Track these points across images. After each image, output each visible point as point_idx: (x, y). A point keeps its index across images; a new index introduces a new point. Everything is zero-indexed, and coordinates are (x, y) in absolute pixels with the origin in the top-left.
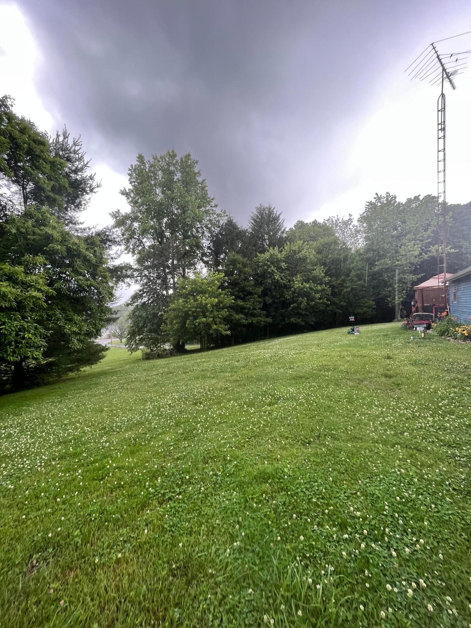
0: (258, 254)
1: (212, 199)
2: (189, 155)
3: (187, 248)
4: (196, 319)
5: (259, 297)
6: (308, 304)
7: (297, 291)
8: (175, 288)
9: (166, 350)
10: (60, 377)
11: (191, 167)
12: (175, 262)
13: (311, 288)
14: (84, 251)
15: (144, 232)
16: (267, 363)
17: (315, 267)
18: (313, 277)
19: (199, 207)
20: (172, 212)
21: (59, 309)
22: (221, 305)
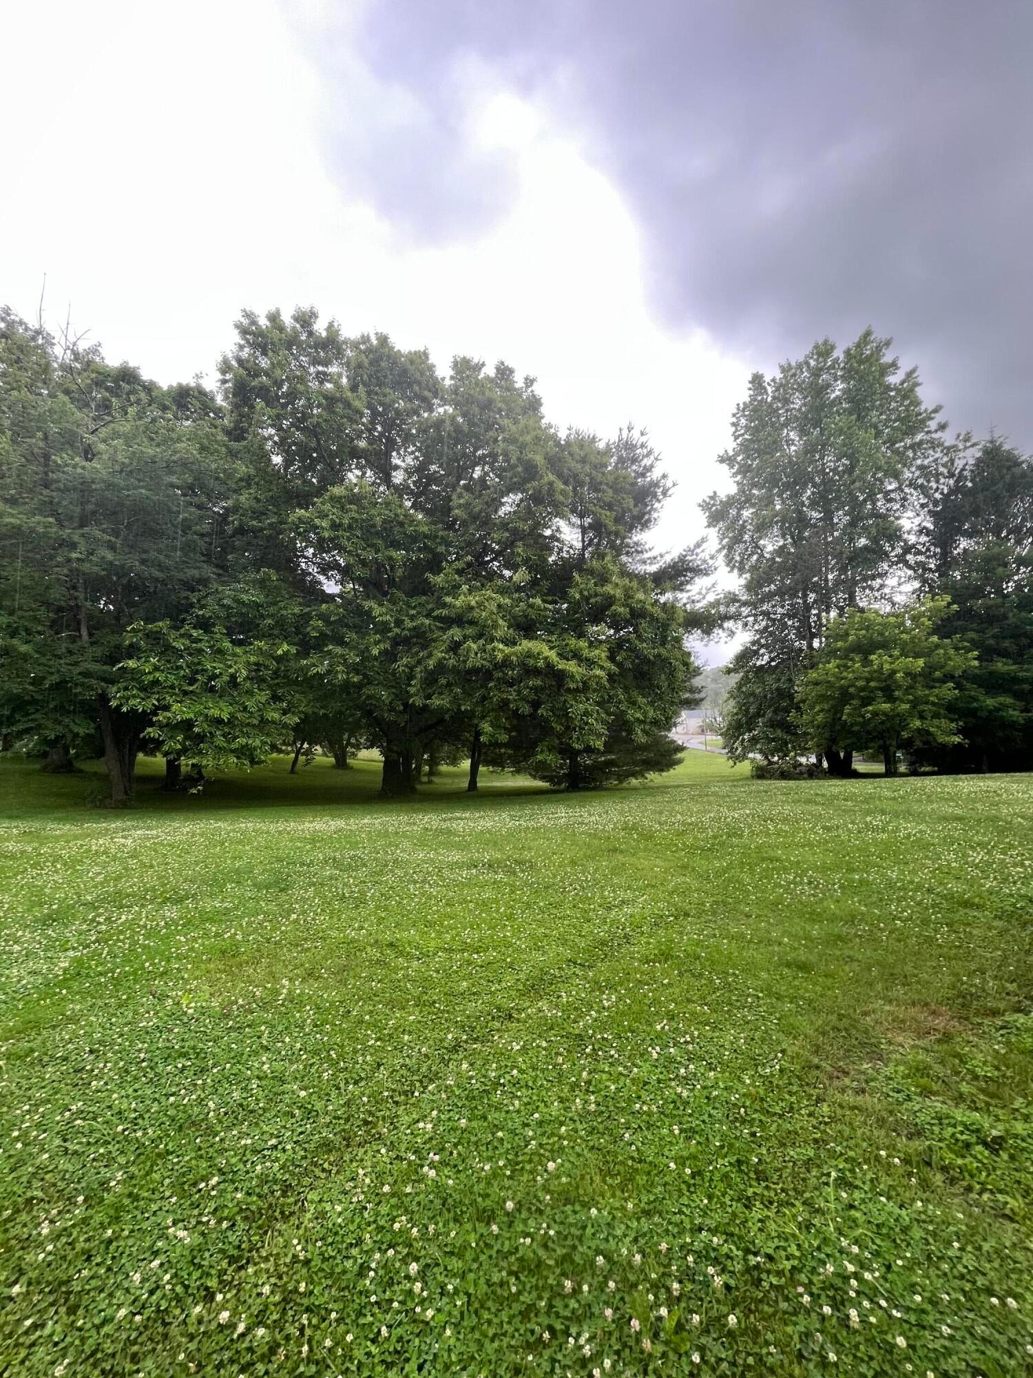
1: (932, 414)
2: (867, 335)
4: (866, 705)
11: (873, 357)
15: (762, 528)
22: (937, 674)
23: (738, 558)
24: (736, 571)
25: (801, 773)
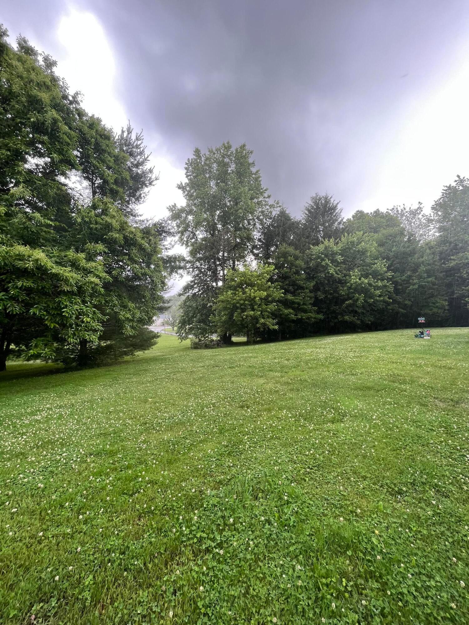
0: (311, 246)
1: (266, 190)
2: (244, 146)
3: (238, 240)
4: (243, 312)
5: (311, 292)
6: (366, 301)
7: (353, 287)
8: (224, 280)
9: (213, 340)
10: (116, 360)
11: (245, 157)
12: (226, 254)
13: (370, 285)
14: (140, 239)
15: (198, 224)
16: (322, 365)
17: (376, 261)
18: (374, 271)
19: (252, 199)
20: (225, 204)
21: (116, 296)
22: (270, 299)
23: (185, 239)
24: (184, 245)
25: (214, 345)
